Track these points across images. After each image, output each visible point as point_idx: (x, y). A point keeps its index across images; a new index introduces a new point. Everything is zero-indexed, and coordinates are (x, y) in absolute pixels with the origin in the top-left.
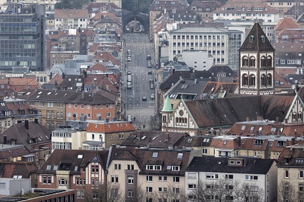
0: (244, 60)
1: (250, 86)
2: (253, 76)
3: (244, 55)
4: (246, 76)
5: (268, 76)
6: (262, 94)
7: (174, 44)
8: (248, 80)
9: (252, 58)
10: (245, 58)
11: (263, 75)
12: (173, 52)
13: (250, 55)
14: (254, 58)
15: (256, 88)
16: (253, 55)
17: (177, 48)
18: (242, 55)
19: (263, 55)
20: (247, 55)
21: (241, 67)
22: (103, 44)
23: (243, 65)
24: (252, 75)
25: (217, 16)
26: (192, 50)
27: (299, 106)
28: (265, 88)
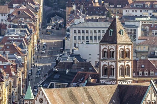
0: (104, 52)
1: (109, 76)
2: (112, 67)
3: (104, 47)
4: (106, 67)
5: (127, 67)
6: (120, 84)
7: (75, 37)
8: (108, 70)
9: (112, 50)
10: (105, 50)
11: (122, 66)
12: (73, 44)
13: (110, 48)
14: (113, 51)
15: (115, 78)
16: (112, 47)
17: (77, 42)
18: (102, 47)
19: (121, 47)
20: (107, 48)
21: (102, 58)
22: (12, 37)
23: (104, 56)
24: (112, 65)
25: (127, 13)
26: (88, 43)
27: (153, 95)
28: (123, 78)
